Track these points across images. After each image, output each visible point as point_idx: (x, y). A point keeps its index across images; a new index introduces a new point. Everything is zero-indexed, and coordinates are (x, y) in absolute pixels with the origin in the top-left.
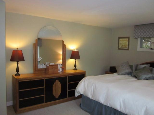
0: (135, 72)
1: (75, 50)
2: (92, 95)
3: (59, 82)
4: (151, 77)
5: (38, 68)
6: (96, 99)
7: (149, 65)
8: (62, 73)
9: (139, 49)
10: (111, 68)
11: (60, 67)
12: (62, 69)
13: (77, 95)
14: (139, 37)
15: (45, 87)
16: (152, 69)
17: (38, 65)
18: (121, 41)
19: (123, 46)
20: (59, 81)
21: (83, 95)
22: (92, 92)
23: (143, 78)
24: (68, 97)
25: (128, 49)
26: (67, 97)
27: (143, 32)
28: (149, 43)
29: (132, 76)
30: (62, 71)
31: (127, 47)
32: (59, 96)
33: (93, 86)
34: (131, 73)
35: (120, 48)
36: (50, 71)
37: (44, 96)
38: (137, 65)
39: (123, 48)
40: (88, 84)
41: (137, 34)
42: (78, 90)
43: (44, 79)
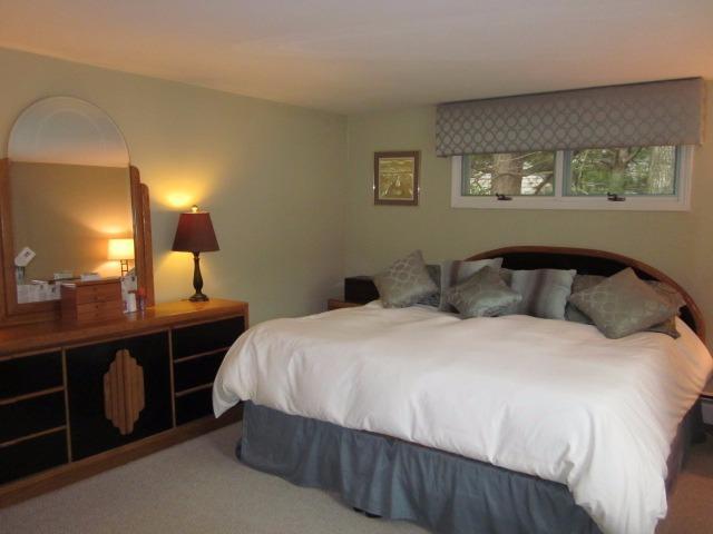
0: (453, 289)
1: (195, 210)
2: (292, 396)
3: (134, 361)
4: (509, 304)
5: (19, 302)
6: (309, 410)
7: (500, 260)
8: (139, 317)
9: (457, 200)
10: (349, 282)
11: (130, 292)
12: (138, 299)
13: (220, 406)
14: (458, 150)
15: (64, 387)
16: (510, 277)
17: (19, 288)
18: (385, 166)
19: (397, 189)
20: (132, 355)
21: (250, 402)
22: (290, 384)
23: (481, 311)
24: (178, 424)
25: (414, 203)
26: (170, 426)
27: (472, 131)
28: (488, 176)
29: (440, 306)
30: (139, 307)
31: (411, 192)
32: (136, 424)
33: (292, 360)
34: (433, 296)
35: (380, 197)
36: (85, 310)
37: (64, 431)
38: (456, 265)
39: (396, 196)
40: (269, 352)
41: (447, 140)
42: (226, 383)
43: (59, 353)
